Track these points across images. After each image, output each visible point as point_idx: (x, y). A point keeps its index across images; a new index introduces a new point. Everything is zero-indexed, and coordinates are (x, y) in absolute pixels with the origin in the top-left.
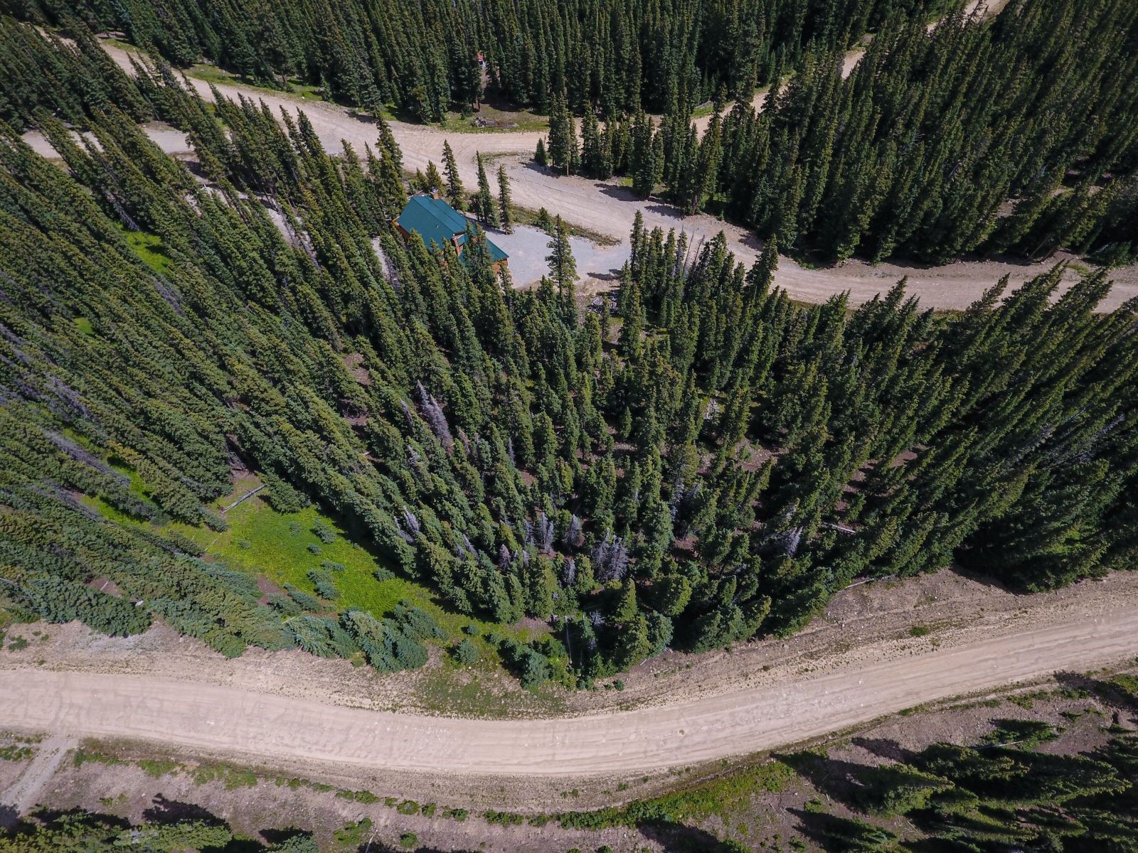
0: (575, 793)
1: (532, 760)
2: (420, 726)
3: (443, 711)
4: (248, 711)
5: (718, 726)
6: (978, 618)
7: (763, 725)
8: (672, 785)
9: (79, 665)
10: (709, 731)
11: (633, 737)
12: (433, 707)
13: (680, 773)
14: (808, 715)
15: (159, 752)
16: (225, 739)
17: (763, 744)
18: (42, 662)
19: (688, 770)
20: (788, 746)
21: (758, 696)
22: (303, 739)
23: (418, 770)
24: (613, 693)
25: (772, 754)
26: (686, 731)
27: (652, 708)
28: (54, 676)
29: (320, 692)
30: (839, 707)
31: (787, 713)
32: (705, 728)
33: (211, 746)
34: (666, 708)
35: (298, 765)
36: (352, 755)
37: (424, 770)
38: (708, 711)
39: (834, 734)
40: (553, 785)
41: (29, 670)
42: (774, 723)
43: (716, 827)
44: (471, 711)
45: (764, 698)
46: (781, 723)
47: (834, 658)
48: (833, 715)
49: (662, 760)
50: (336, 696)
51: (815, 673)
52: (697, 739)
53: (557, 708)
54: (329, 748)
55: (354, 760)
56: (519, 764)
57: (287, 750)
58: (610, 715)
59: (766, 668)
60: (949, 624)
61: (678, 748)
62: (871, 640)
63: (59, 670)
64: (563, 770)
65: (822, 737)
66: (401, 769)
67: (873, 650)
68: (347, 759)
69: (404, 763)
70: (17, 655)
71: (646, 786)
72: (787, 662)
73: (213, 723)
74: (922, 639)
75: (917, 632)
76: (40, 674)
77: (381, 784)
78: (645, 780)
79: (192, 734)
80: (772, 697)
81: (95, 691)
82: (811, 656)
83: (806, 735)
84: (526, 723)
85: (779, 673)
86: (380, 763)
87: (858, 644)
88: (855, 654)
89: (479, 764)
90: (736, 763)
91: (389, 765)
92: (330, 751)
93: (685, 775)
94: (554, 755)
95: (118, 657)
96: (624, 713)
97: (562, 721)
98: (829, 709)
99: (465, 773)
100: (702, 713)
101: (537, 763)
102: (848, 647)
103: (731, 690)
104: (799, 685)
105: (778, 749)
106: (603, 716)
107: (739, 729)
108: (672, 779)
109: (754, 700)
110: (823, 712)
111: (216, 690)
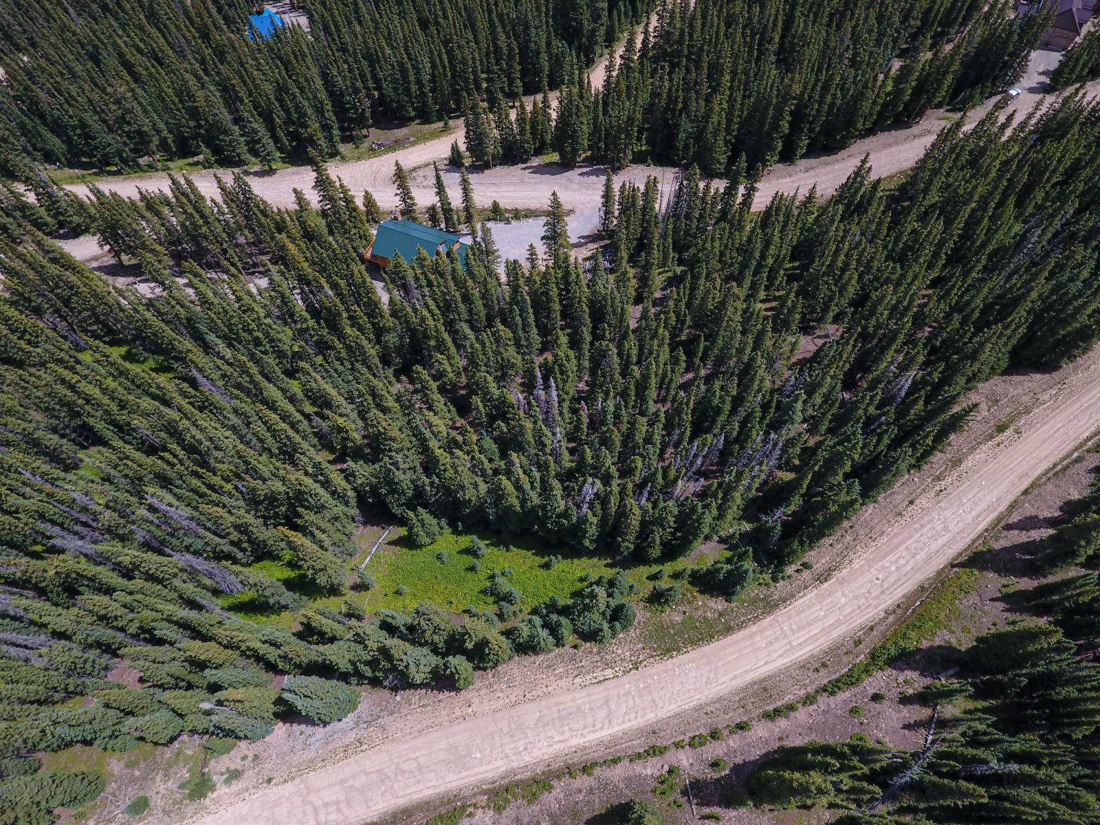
0: (824, 665)
1: (775, 655)
2: (666, 671)
3: (679, 650)
4: (506, 730)
5: (902, 562)
6: (1036, 402)
7: (934, 546)
8: (894, 624)
9: (311, 765)
10: (898, 569)
11: (843, 600)
12: (668, 651)
13: (894, 611)
14: (961, 524)
15: (442, 804)
16: (500, 763)
17: (941, 561)
18: (269, 781)
19: (898, 606)
20: (960, 554)
21: (917, 526)
22: (571, 729)
23: (687, 707)
24: (806, 574)
25: (953, 566)
26: (881, 577)
27: (844, 571)
28: (290, 787)
29: (562, 683)
30: (979, 508)
31: (946, 529)
32: (893, 568)
33: (489, 775)
34: (855, 565)
35: (579, 754)
36: (623, 722)
37: (692, 705)
38: (888, 554)
39: (987, 530)
40: (803, 667)
41: (260, 793)
42: (941, 541)
43: (947, 638)
44: (702, 639)
45: (923, 526)
46: (945, 539)
47: (955, 474)
48: (979, 516)
49: (876, 607)
50: (578, 680)
51: (949, 490)
52: (892, 579)
53: (770, 606)
54: (599, 726)
55: (627, 725)
56: (766, 663)
57: (561, 746)
58: (815, 591)
59: (911, 502)
60: (1019, 415)
61: (882, 593)
62: (973, 449)
63: (293, 779)
64: (804, 651)
65: (980, 536)
66: (672, 713)
67: (979, 456)
68: (620, 728)
69: (672, 707)
70: (236, 786)
71: (875, 633)
72: (924, 490)
73: (479, 755)
74: (1008, 433)
75: (1001, 429)
76: (274, 792)
77: (662, 734)
78: (872, 629)
79: (464, 774)
80: (929, 522)
81: (342, 782)
82: (938, 478)
83: (968, 540)
84: (753, 628)
85: (923, 501)
86: (651, 717)
87: (966, 455)
88: (968, 463)
89: (734, 678)
90: (931, 584)
91: (660, 715)
92: (602, 728)
93: (899, 611)
94: (790, 643)
95: (347, 740)
96: (826, 585)
97: (781, 613)
98: (974, 513)
99: (727, 691)
100: (884, 557)
101: (781, 656)
102: (960, 461)
103: (896, 531)
104: (942, 504)
105: (954, 559)
106: (811, 595)
107: (918, 557)
108: (891, 619)
109: (917, 531)
110: (970, 517)
111: (464, 725)
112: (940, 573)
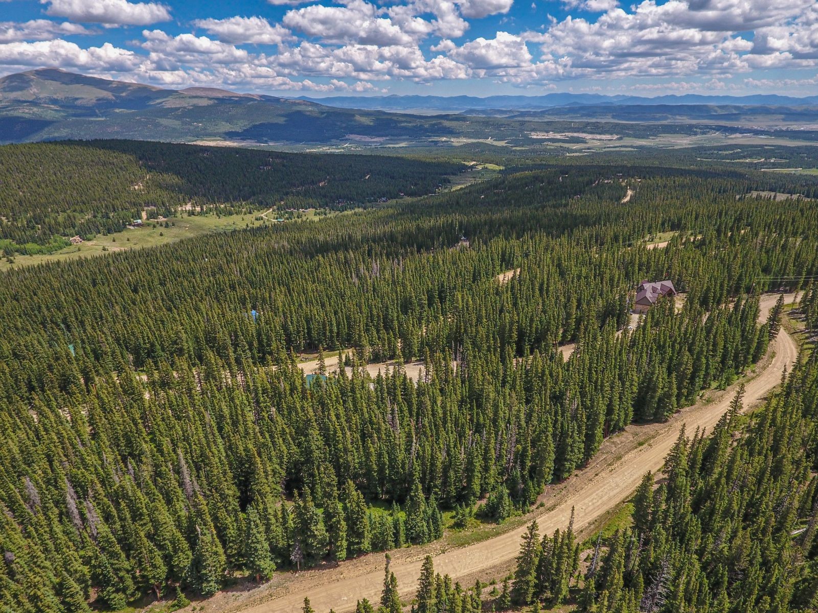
2: (462, 554)
3: (469, 544)
4: (363, 585)
5: (594, 501)
6: (657, 434)
7: (612, 494)
8: (594, 528)
9: (238, 609)
10: (593, 504)
11: (563, 519)
12: (463, 545)
13: (594, 523)
14: (626, 484)
17: (617, 500)
19: (596, 521)
20: (627, 497)
21: (601, 485)
22: (404, 584)
23: (475, 571)
24: (541, 509)
25: (624, 502)
26: (584, 508)
27: (563, 506)
29: (399, 561)
30: (634, 477)
31: (617, 486)
32: (590, 504)
33: (352, 609)
34: (569, 502)
35: (409, 596)
37: (478, 570)
38: (587, 497)
42: (615, 492)
44: (483, 539)
45: (605, 485)
46: (618, 490)
47: (619, 463)
49: (583, 521)
50: (409, 559)
51: (617, 469)
52: (590, 508)
53: (522, 523)
58: (547, 515)
59: (597, 475)
60: (650, 439)
61: (586, 515)
62: (627, 453)
66: (466, 574)
67: (631, 455)
69: (466, 571)
71: (584, 533)
72: (603, 470)
74: (644, 446)
75: (641, 444)
78: (582, 531)
79: (336, 608)
80: (607, 483)
82: (610, 465)
84: (512, 533)
85: (603, 474)
87: (624, 455)
88: (626, 458)
89: (503, 556)
90: (613, 511)
91: (458, 575)
95: (262, 595)
96: (553, 512)
98: (632, 479)
99: (499, 562)
100: (584, 499)
102: (621, 458)
103: (589, 487)
104: (614, 476)
105: (624, 499)
106: (545, 517)
107: (604, 498)
108: (592, 527)
109: (601, 487)
110: (630, 481)
111: (337, 584)
112: (617, 506)
